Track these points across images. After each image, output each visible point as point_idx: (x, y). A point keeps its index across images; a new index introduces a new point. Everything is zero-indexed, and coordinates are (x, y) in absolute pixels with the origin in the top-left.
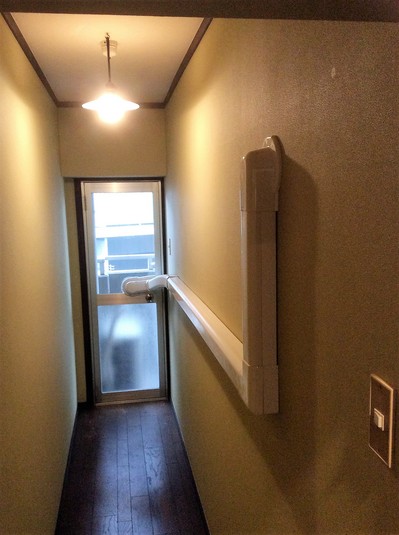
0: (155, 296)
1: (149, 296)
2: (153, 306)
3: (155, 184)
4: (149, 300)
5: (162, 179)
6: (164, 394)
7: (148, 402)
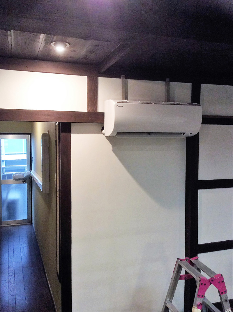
0: (26, 180)
1: (24, 180)
2: (26, 185)
3: (27, 136)
4: (24, 182)
5: (30, 134)
6: (29, 221)
7: (23, 225)
